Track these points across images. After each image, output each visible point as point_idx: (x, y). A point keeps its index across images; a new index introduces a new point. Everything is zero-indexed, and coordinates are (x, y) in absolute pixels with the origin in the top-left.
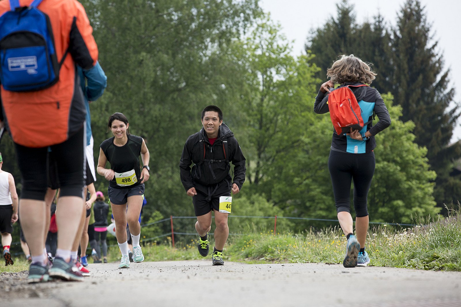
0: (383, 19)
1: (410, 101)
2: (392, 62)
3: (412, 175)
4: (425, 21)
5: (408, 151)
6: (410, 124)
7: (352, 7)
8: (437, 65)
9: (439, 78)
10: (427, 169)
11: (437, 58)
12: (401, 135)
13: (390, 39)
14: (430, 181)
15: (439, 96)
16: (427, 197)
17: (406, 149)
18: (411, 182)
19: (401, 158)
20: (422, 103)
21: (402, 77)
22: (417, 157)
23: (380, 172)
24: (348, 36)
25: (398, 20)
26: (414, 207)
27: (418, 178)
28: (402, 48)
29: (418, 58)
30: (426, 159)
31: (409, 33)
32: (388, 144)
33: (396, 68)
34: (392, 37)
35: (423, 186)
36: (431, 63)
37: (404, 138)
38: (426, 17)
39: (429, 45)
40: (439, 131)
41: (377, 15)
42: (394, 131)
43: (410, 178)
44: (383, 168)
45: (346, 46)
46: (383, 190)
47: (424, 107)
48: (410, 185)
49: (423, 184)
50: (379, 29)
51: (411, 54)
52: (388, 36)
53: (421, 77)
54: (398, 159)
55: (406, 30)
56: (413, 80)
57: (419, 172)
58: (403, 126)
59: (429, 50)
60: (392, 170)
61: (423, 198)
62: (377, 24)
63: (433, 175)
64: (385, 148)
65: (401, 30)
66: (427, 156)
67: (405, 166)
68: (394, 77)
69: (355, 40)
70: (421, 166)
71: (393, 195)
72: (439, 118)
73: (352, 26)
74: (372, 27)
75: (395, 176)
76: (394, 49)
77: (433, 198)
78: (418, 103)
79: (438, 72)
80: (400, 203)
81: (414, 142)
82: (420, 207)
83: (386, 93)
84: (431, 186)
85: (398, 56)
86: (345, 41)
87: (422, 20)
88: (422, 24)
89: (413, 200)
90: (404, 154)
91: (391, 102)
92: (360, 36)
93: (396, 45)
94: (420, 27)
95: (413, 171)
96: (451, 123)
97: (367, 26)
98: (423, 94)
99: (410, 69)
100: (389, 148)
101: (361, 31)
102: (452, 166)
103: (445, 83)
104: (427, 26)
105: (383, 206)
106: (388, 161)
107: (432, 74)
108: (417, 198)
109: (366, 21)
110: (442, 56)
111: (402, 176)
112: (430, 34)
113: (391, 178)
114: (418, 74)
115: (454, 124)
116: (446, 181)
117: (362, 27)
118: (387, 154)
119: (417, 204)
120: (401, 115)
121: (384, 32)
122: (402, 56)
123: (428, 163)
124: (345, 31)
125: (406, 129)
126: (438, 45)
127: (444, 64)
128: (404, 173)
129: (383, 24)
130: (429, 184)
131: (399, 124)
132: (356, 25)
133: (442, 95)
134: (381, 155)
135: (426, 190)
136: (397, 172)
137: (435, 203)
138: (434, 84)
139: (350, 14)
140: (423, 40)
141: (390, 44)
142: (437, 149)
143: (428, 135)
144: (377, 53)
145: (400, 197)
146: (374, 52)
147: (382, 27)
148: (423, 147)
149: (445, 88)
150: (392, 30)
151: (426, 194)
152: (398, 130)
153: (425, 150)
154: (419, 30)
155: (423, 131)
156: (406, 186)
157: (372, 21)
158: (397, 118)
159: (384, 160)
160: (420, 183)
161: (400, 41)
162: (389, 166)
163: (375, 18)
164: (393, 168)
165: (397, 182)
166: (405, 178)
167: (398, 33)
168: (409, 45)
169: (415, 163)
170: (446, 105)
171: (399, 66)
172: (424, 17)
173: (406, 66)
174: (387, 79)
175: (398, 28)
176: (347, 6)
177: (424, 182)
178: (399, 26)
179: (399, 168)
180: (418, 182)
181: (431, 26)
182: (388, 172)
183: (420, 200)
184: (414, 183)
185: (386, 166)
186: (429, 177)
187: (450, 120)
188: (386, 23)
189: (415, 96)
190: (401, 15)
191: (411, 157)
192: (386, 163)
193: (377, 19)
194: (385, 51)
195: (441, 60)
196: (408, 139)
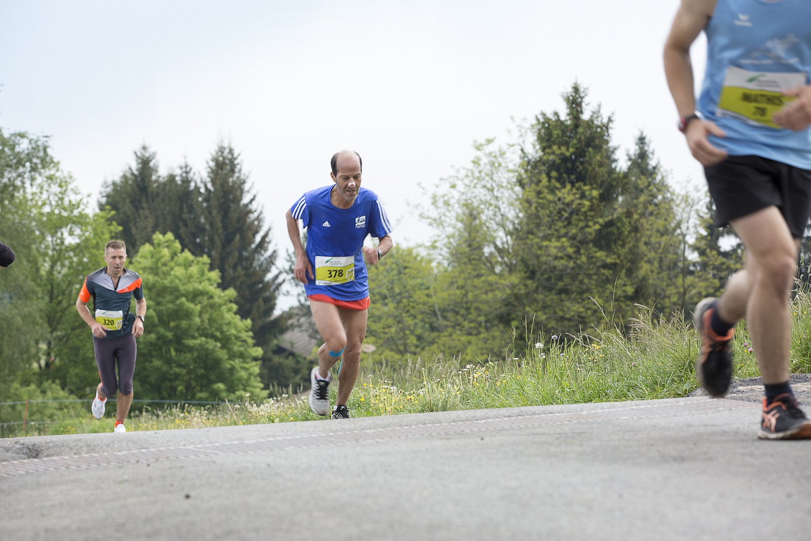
0: (191, 169)
1: (226, 266)
2: (202, 220)
3: (235, 353)
4: (240, 170)
5: (229, 324)
6: (231, 292)
7: (153, 155)
8: (256, 223)
9: (258, 238)
10: (251, 345)
11: (256, 214)
12: (220, 306)
13: (200, 193)
14: (255, 359)
15: (259, 260)
16: (252, 378)
17: (227, 321)
18: (233, 361)
19: (222, 332)
20: (239, 268)
21: (216, 238)
22: (240, 332)
23: (197, 350)
24: (150, 189)
25: (209, 170)
26: (238, 390)
27: (242, 356)
28: (214, 203)
29: (234, 216)
30: (251, 334)
31: (222, 186)
32: (206, 317)
33: (208, 227)
34: (203, 190)
35: (246, 366)
36: (248, 220)
37: (224, 308)
38: (241, 166)
39: (246, 200)
40: (261, 301)
41: (183, 165)
42: (212, 301)
43: (232, 356)
44: (200, 345)
45: (147, 201)
46: (201, 371)
47: (243, 273)
48: (232, 365)
49: (247, 363)
50: (186, 181)
51: (225, 211)
52: (197, 188)
53: (238, 237)
54: (218, 334)
55: (218, 182)
56: (228, 241)
57: (242, 349)
58: (222, 294)
59: (246, 205)
60: (211, 347)
61: (248, 380)
62: (184, 175)
63: (259, 352)
64: (202, 321)
65: (213, 182)
66: (251, 330)
67: (225, 342)
68: (206, 238)
69: (158, 194)
70: (245, 341)
71: (213, 377)
72: (260, 286)
73: (154, 178)
74: (178, 179)
75: (215, 355)
76: (205, 205)
77: (259, 379)
78: (235, 267)
79: (257, 232)
80: (221, 386)
81: (236, 313)
82: (245, 390)
83: (202, 256)
84: (256, 365)
85: (210, 213)
86: (147, 196)
87: (236, 170)
88: (237, 175)
89: (236, 382)
90: (225, 328)
91: (208, 266)
92: (164, 190)
93: (207, 200)
94: (235, 178)
95: (236, 348)
96: (274, 291)
97: (172, 178)
98: (241, 258)
99: (225, 228)
100: (206, 321)
101: (165, 184)
102: (275, 342)
103: (266, 245)
104: (242, 177)
105: (201, 391)
106: (206, 337)
107: (250, 234)
108: (240, 380)
109: (171, 172)
110: (261, 213)
111: (223, 354)
112: (246, 187)
113: (210, 357)
114: (234, 234)
115: (277, 293)
116: (270, 360)
117: (166, 179)
118: (205, 329)
119: (241, 387)
120: (220, 281)
121: (192, 185)
122: (214, 212)
123: (253, 338)
124: (146, 184)
125: (226, 298)
126: (257, 199)
127: (263, 222)
128: (225, 351)
129: (191, 175)
130: (254, 363)
131: (218, 292)
132: (159, 177)
133: (262, 258)
134: (198, 329)
135: (251, 370)
136: (217, 349)
137: (262, 385)
138: (253, 246)
139: (152, 164)
140: (238, 193)
141: (200, 199)
142: (260, 323)
143: (248, 306)
144: (185, 210)
145: (221, 379)
146: (181, 208)
147: (189, 179)
148: (246, 319)
149: (266, 250)
150: (202, 182)
151: (250, 374)
152: (216, 300)
153: (249, 322)
154: (234, 182)
155: (242, 301)
156: (228, 366)
157: (178, 172)
158: (215, 285)
159: (201, 335)
160: (244, 362)
161: (212, 195)
162: (207, 343)
163: (181, 168)
164: (211, 344)
165: (217, 362)
166: (226, 357)
167: (210, 186)
168: (222, 200)
169: (237, 338)
170: (267, 270)
171: (212, 225)
172: (238, 167)
173: (219, 225)
174: (198, 240)
175: (208, 180)
176: (147, 155)
177: (249, 360)
178: (210, 177)
179: (219, 344)
180: (241, 360)
181: (247, 177)
182: (207, 350)
183: (244, 382)
184: (237, 363)
185: (204, 343)
186: (254, 354)
187: (273, 287)
188: (194, 174)
189: (232, 260)
190: (212, 164)
191: (233, 331)
192: (203, 339)
193: (184, 170)
194: (195, 206)
195: (261, 217)
196: (229, 310)
